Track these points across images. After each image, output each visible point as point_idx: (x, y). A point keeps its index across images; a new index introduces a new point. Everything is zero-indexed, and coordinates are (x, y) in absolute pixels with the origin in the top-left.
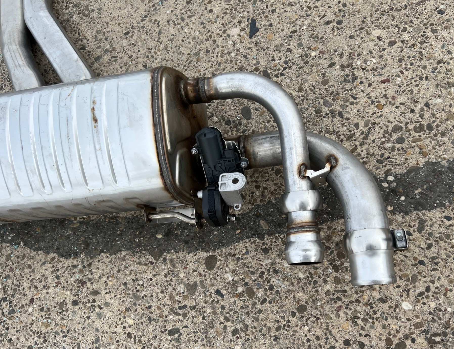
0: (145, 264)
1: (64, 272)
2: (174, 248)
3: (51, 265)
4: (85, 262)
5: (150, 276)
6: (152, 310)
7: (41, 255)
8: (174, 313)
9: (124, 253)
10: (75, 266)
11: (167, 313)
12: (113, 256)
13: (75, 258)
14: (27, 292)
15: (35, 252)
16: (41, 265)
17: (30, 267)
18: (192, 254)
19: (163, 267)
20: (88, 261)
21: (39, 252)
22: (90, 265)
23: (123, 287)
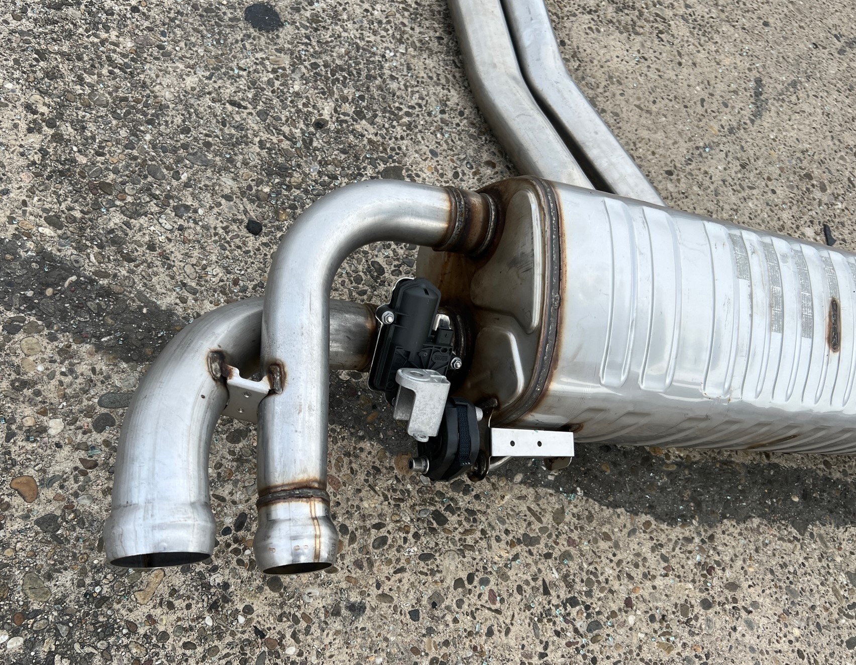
0: (790, 541)
1: (674, 550)
2: (819, 519)
3: (648, 536)
4: (703, 534)
5: (801, 560)
6: (818, 610)
7: (623, 517)
8: (845, 615)
9: (756, 521)
10: (689, 540)
11: (837, 616)
12: (742, 526)
13: (684, 525)
14: (616, 585)
15: (611, 510)
16: (629, 535)
17: (607, 537)
18: (842, 529)
19: (814, 546)
20: (706, 531)
21: (619, 510)
22: (711, 538)
23: (769, 576)
